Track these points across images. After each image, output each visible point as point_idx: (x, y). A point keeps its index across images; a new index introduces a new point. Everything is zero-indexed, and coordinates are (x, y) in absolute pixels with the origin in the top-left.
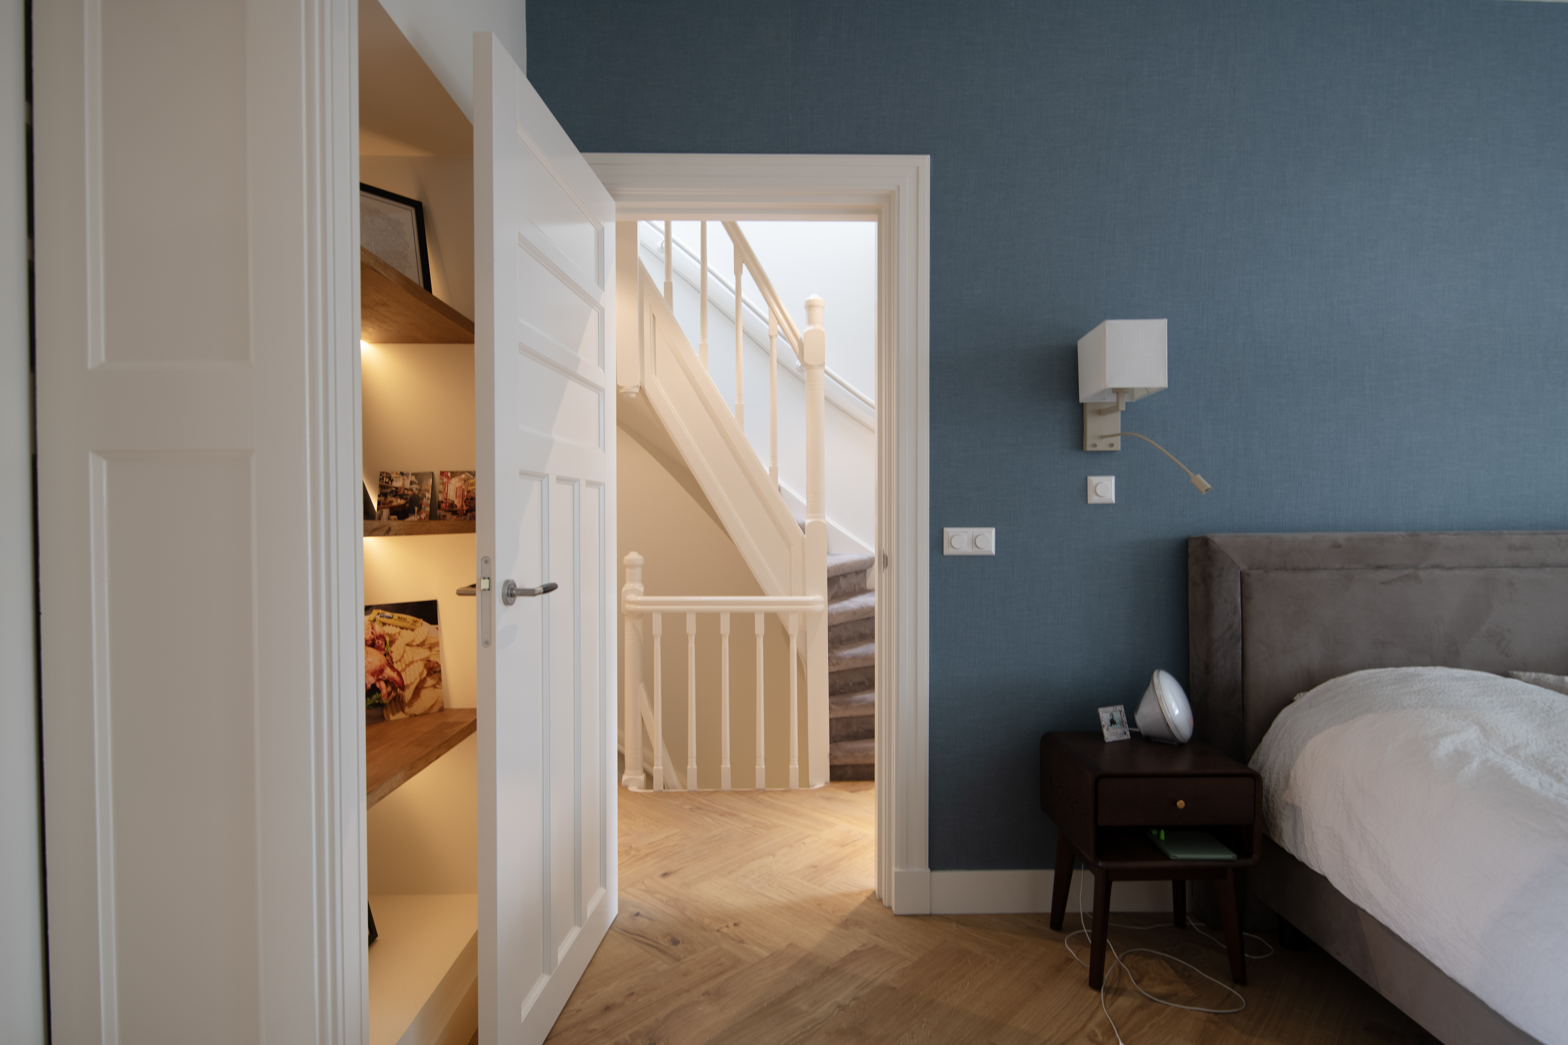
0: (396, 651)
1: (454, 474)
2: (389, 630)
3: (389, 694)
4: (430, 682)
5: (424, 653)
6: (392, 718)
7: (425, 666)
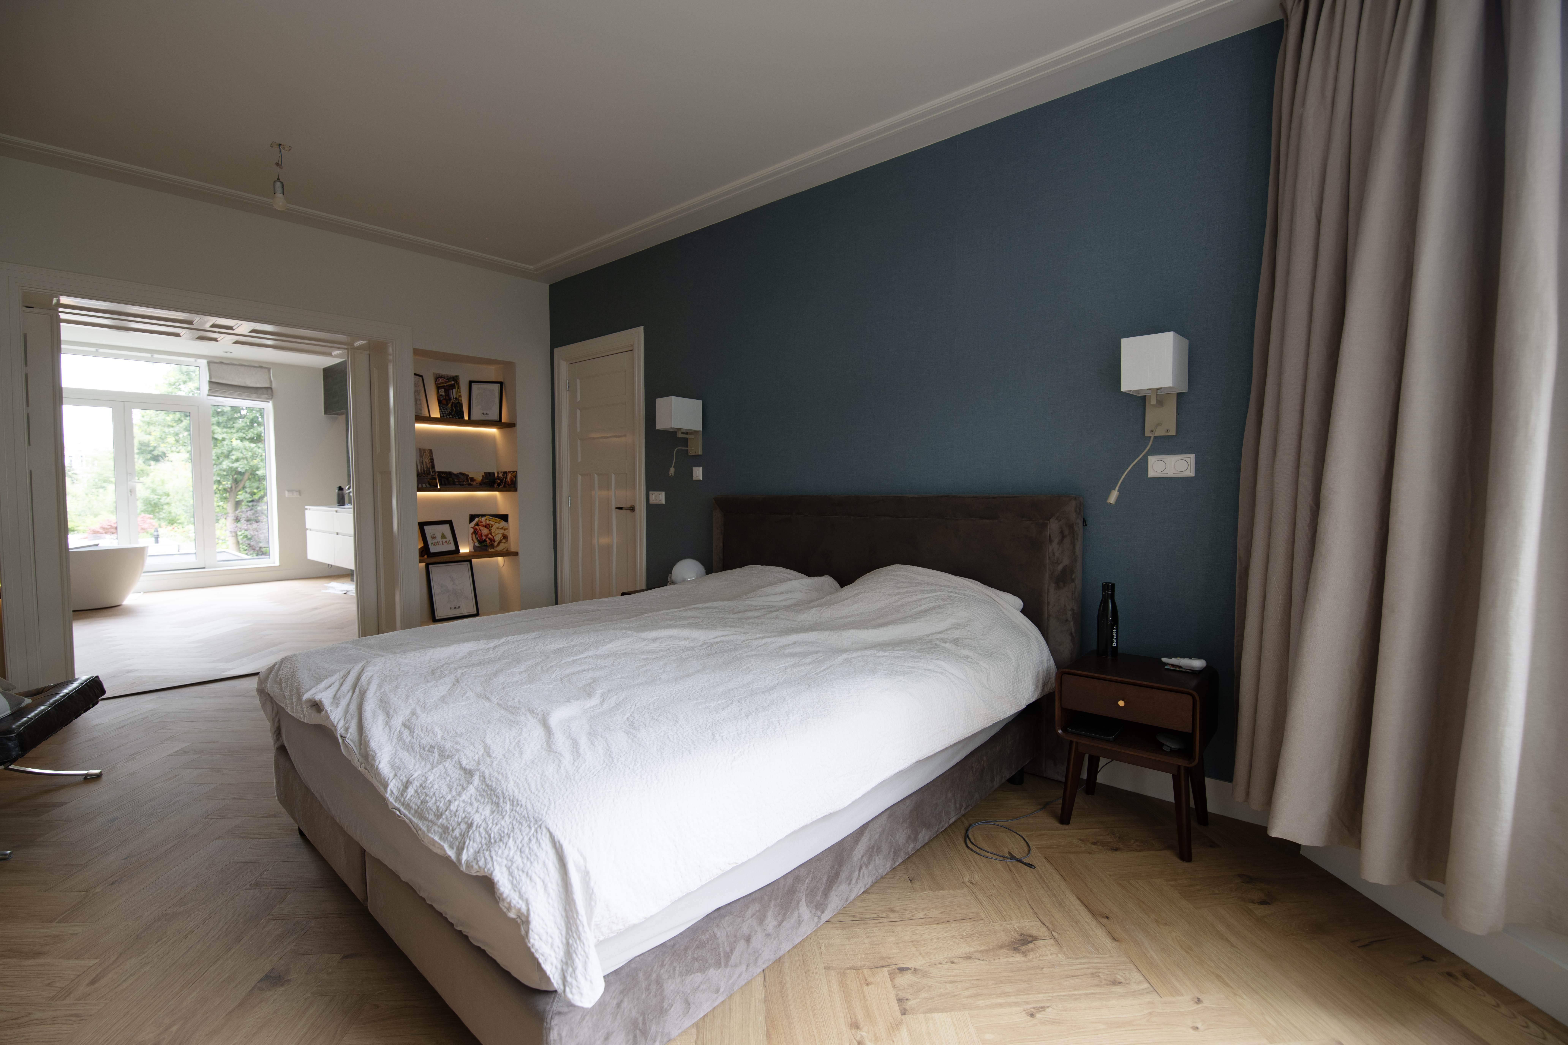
0: (493, 530)
1: (510, 472)
2: (491, 522)
3: (490, 543)
4: (504, 541)
5: (502, 531)
6: (490, 550)
7: (502, 536)
